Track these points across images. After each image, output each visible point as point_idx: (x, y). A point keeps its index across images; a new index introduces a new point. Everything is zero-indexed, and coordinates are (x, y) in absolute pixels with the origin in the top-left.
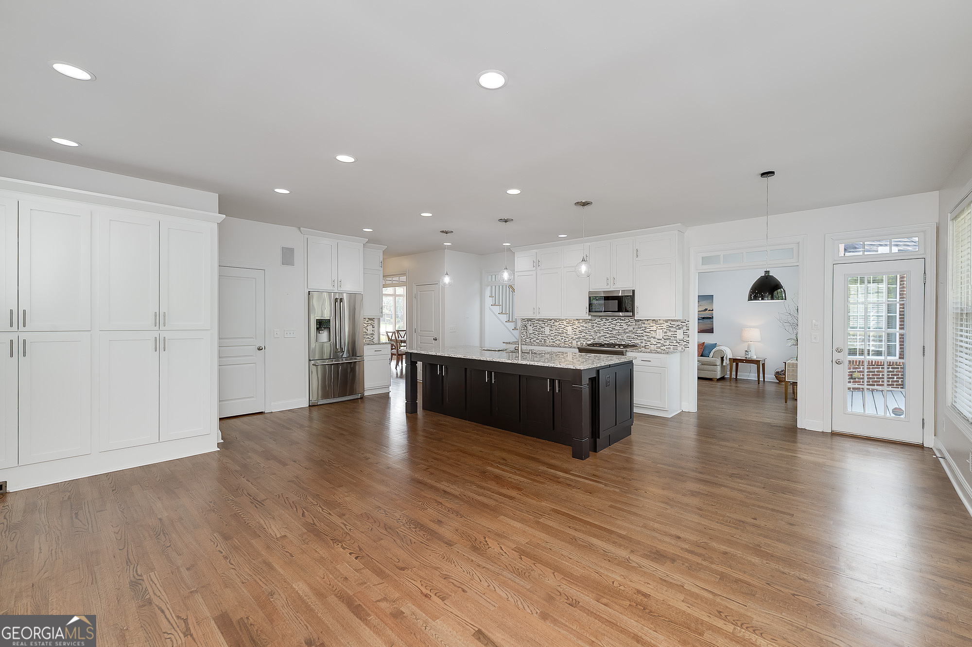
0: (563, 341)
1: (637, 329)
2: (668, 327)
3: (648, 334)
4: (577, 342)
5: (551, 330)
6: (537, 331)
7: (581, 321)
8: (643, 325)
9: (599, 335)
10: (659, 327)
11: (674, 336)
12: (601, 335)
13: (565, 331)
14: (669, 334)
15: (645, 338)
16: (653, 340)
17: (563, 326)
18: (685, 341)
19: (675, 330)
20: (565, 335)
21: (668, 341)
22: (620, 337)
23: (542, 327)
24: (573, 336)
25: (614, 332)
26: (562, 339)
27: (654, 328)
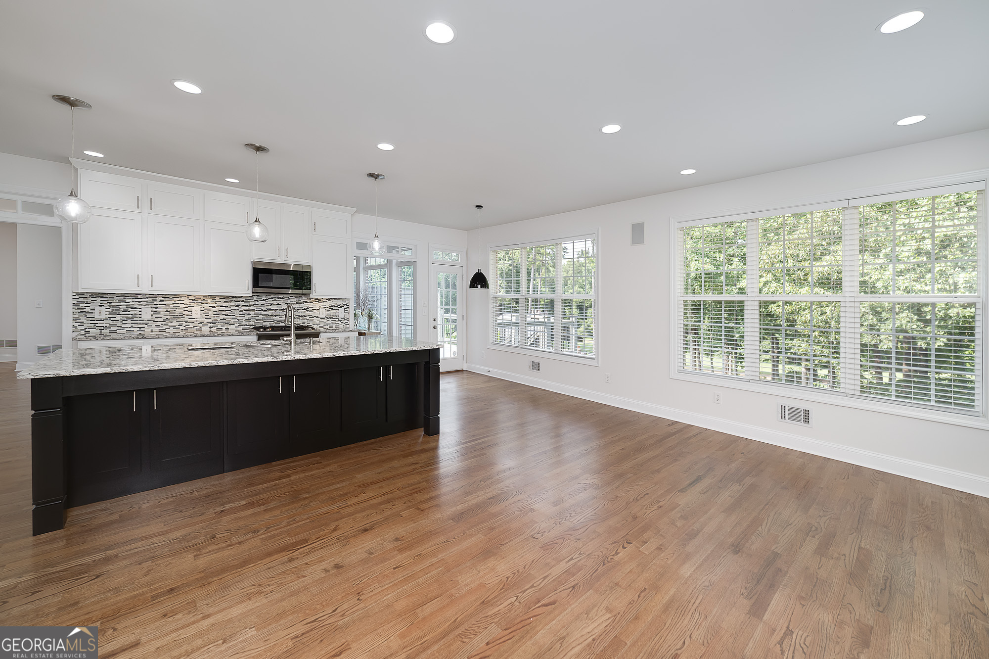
0: (181, 327)
1: (298, 308)
2: (331, 305)
3: (311, 313)
4: (210, 327)
5: (155, 312)
6: (119, 314)
7: (217, 299)
8: (305, 304)
9: (247, 316)
10: (321, 306)
11: (336, 314)
12: (250, 316)
13: (186, 313)
14: (332, 312)
15: (308, 318)
16: (316, 320)
17: (182, 306)
18: (346, 318)
19: (337, 308)
20: (186, 318)
21: (330, 320)
22: (277, 318)
23: (135, 308)
24: (203, 319)
25: (270, 313)
26: (181, 325)
27: (317, 307)
